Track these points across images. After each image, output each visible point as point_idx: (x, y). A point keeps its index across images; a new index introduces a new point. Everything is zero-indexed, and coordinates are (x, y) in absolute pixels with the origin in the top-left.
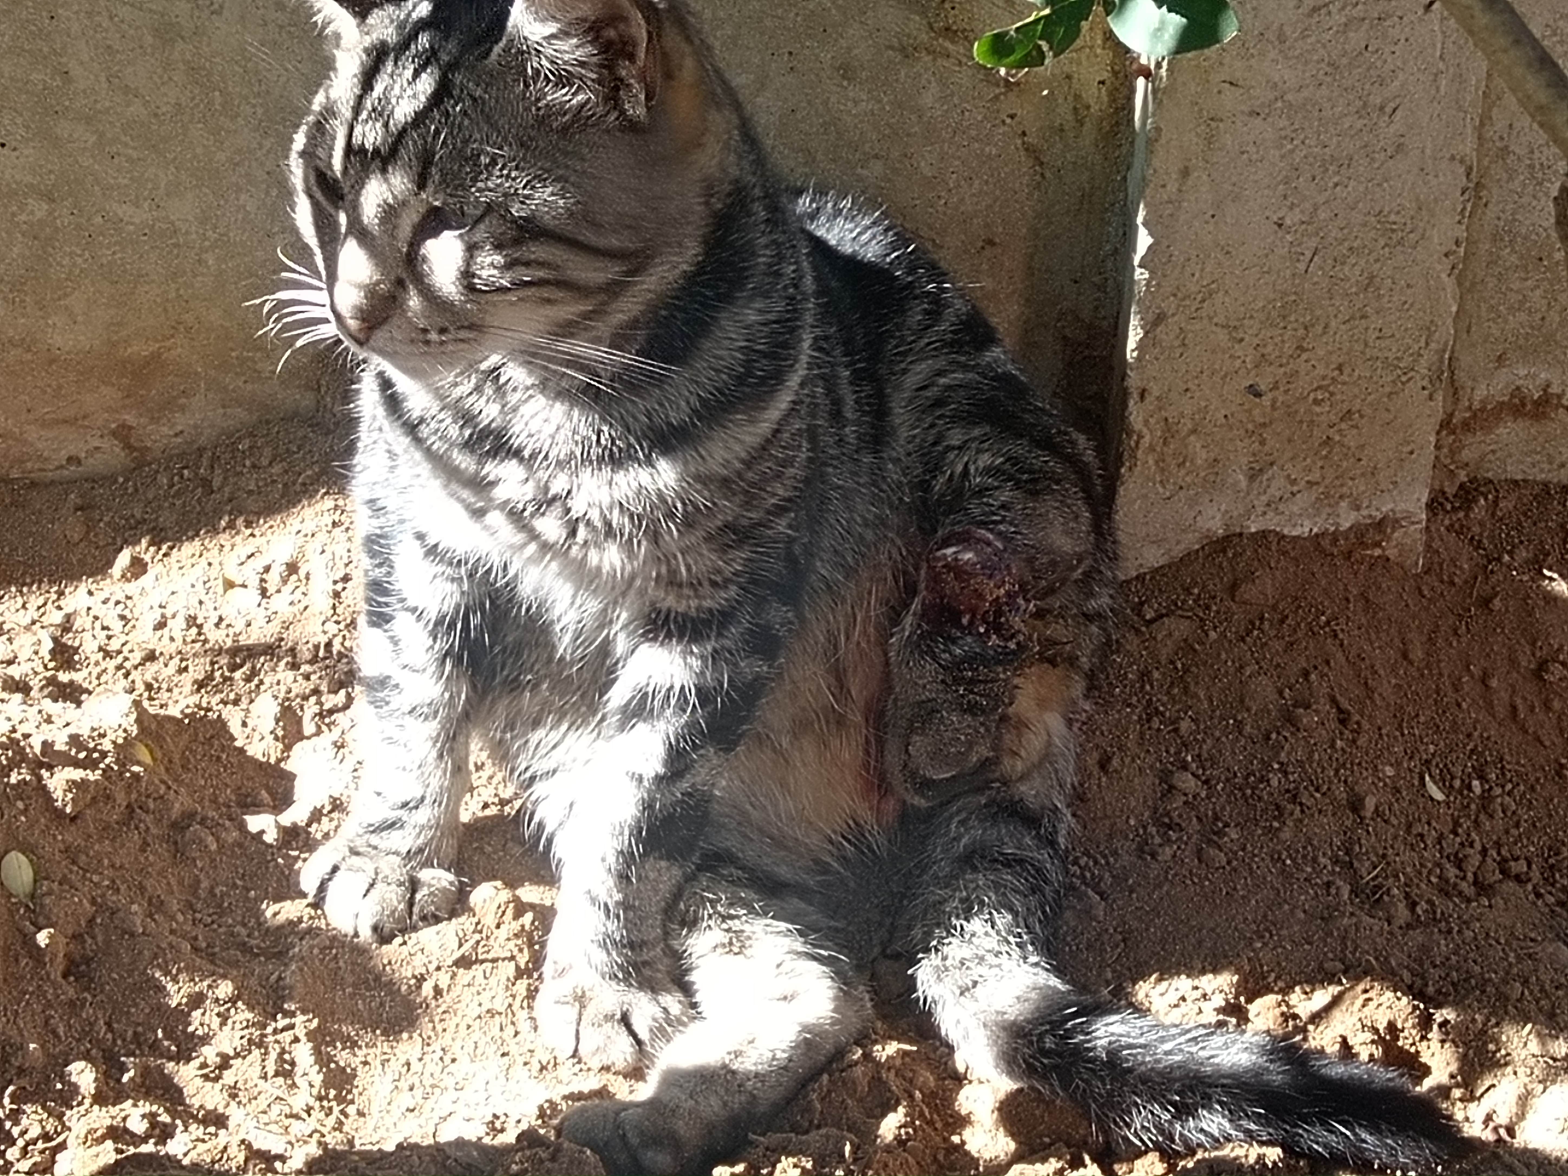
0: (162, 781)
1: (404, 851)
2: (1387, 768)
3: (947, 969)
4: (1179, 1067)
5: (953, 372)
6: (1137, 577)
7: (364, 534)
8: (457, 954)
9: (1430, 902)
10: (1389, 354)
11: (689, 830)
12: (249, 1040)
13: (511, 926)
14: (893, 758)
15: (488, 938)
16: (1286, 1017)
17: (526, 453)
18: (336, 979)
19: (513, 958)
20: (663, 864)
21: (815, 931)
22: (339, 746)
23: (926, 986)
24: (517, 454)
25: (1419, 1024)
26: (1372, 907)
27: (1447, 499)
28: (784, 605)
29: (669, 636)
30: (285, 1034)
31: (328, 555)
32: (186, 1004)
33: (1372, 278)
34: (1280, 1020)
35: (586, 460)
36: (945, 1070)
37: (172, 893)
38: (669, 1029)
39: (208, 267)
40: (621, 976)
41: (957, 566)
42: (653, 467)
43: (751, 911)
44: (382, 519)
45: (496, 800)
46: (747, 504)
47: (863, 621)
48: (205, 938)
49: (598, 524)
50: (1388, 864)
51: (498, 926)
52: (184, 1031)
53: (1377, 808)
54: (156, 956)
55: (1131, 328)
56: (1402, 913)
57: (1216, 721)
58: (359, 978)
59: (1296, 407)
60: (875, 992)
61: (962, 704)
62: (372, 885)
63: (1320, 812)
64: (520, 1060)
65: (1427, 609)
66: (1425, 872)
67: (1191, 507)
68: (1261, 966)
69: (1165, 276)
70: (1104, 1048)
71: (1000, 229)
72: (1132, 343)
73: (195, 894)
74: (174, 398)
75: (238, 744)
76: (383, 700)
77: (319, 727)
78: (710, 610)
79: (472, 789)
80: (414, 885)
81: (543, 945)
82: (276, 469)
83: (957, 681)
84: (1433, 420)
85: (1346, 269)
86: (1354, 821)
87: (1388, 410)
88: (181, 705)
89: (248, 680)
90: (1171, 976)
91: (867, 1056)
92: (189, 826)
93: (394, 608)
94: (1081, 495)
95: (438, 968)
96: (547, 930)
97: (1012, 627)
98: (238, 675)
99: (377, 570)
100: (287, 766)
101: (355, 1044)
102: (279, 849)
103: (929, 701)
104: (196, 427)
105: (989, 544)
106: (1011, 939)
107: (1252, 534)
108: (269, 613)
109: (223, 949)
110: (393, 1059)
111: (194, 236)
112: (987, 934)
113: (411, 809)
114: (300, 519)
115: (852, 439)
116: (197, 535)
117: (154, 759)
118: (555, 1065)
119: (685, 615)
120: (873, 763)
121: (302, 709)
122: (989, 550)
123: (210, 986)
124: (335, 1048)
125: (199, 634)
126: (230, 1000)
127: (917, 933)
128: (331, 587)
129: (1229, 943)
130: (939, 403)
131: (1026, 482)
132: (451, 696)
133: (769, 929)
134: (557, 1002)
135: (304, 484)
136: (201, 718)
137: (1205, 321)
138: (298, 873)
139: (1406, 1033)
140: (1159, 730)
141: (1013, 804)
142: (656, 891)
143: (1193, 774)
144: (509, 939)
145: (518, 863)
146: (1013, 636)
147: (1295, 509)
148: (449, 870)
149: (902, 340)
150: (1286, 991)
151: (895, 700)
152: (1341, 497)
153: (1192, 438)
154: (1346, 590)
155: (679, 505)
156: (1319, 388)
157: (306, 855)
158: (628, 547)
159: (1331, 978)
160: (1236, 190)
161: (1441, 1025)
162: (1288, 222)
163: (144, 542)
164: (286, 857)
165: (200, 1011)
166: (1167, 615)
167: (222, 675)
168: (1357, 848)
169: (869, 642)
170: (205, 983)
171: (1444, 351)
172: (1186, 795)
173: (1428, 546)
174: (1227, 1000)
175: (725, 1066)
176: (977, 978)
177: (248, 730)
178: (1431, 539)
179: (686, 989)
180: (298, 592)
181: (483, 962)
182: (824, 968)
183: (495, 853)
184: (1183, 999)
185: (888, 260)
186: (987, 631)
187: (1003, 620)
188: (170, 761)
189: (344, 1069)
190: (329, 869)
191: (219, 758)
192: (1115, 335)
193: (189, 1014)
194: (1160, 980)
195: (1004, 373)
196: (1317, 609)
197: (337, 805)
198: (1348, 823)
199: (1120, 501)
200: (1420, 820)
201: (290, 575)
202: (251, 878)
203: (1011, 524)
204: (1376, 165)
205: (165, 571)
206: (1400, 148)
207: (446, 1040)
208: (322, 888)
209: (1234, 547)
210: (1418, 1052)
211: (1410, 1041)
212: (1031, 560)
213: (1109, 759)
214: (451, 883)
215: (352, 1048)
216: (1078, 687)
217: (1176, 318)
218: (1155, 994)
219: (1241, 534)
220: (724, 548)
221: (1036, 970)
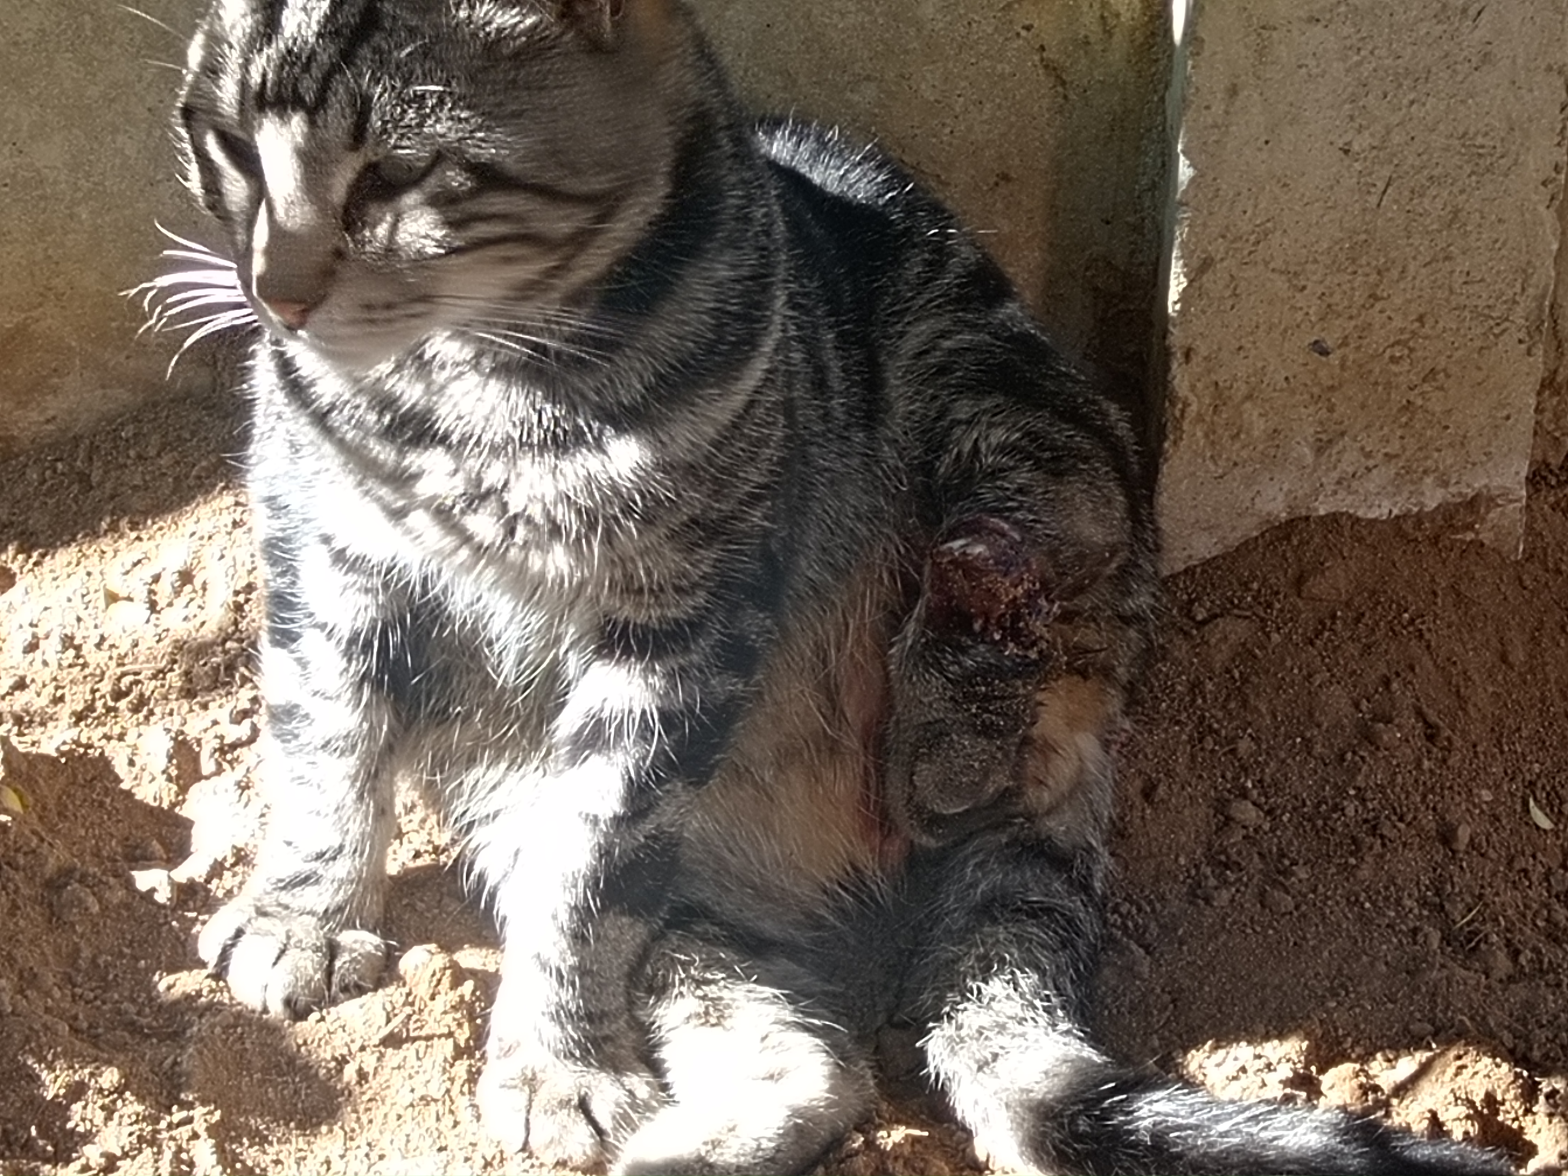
0: (34, 832)
1: (321, 910)
2: (1484, 792)
3: (962, 1040)
4: (1237, 1151)
5: (959, 333)
6: (1186, 571)
7: (263, 537)
8: (385, 1032)
9: (1536, 950)
10: (1479, 302)
11: (654, 879)
12: (140, 1137)
13: (448, 997)
14: (896, 790)
15: (421, 1011)
16: (1365, 1089)
17: (455, 438)
18: (242, 1062)
19: (450, 1035)
20: (624, 920)
21: (807, 996)
22: (244, 787)
23: (938, 1060)
24: (444, 440)
25: (1522, 1095)
26: (1467, 957)
27: (1551, 472)
28: (761, 611)
29: (627, 652)
30: (181, 1129)
31: (228, 561)
32: (65, 1096)
33: (1456, 212)
34: (1358, 1093)
35: (525, 445)
36: (963, 1158)
37: (47, 964)
38: (635, 1116)
39: (81, 223)
40: (577, 1053)
41: (968, 562)
42: (605, 452)
43: (732, 975)
44: (284, 520)
45: (430, 848)
46: (716, 495)
47: (858, 629)
48: (87, 1017)
49: (539, 519)
50: (1486, 905)
51: (433, 998)
52: (62, 1128)
53: (1472, 840)
54: (28, 1040)
55: (1172, 276)
56: (1502, 963)
57: (1281, 739)
58: (269, 1061)
59: (1369, 367)
60: (879, 1066)
61: (974, 725)
62: (283, 952)
63: (1405, 844)
64: (461, 1156)
65: (1529, 602)
66: (1529, 915)
67: (1248, 487)
68: (1336, 1030)
69: (1211, 214)
70: (1145, 1128)
71: (1017, 161)
72: (1173, 295)
73: (74, 964)
74: (44, 377)
75: (124, 786)
76: (291, 733)
77: (219, 765)
78: (676, 621)
79: (400, 835)
80: (332, 950)
81: (486, 1019)
82: (165, 460)
83: (970, 697)
84: (1532, 379)
85: (1426, 201)
86: (1446, 855)
87: (1479, 369)
88: (56, 742)
89: (136, 710)
90: (1230, 1043)
91: (870, 1144)
92: (66, 884)
93: (300, 624)
94: (1113, 474)
95: (363, 1049)
96: (490, 1000)
97: (1033, 633)
98: (123, 704)
99: (279, 580)
100: (184, 811)
101: (264, 1140)
102: (174, 910)
103: (936, 721)
104: (70, 412)
105: (1003, 535)
106: (1038, 1003)
107: (1321, 518)
108: (159, 630)
109: (106, 1032)
110: (310, 1156)
111: (63, 186)
112: (1008, 997)
113: (327, 861)
114: (194, 518)
115: (839, 413)
116: (74, 539)
117: (25, 806)
118: (502, 1160)
119: (645, 627)
120: (873, 797)
121: (199, 745)
122: (1004, 542)
123: (92, 1075)
124: (242, 1144)
125: (78, 657)
126: (116, 1090)
127: (927, 998)
128: (231, 599)
129: (1297, 1003)
130: (943, 370)
131: (1047, 460)
132: (371, 727)
133: (752, 995)
134: (503, 1086)
135: (199, 477)
136: (81, 757)
137: (1261, 267)
138: (196, 938)
139: (1508, 1105)
140: (1213, 751)
141: (1040, 842)
142: (617, 952)
143: (1254, 804)
144: (445, 1013)
145: (456, 921)
146: (1034, 644)
147: (1372, 487)
148: (373, 931)
149: (897, 297)
150: (1365, 1058)
151: (897, 722)
152: (1425, 472)
153: (1248, 405)
154: (1433, 580)
155: (637, 497)
156: (1398, 343)
157: (206, 917)
158: (576, 548)
159: (1416, 1043)
160: (1293, 110)
161: (1548, 1096)
162: (1356, 147)
163: (11, 550)
164: (182, 919)
165: (81, 1104)
166: (1222, 615)
167: (105, 704)
168: (1449, 887)
169: (864, 654)
170: (87, 1071)
171: (1544, 297)
172: (1244, 827)
173: (1530, 528)
174: (1295, 1071)
175: (700, 1159)
176: (997, 1050)
177: (136, 770)
178: (1532, 519)
179: (655, 1068)
180: (193, 605)
181: (415, 1039)
182: (818, 1041)
183: (428, 910)
184: (1243, 1070)
185: (881, 202)
186: (1003, 637)
187: (1021, 624)
188: (44, 808)
189: (252, 1170)
190: (232, 933)
191: (102, 804)
192: (1155, 285)
193: (68, 1107)
194: (1216, 1048)
195: (1019, 333)
196: (1399, 605)
197: (241, 857)
198: (1439, 858)
199: (1164, 480)
200: (1523, 854)
201: (183, 585)
202: (140, 946)
203: (1030, 511)
204: (1459, 78)
205: (36, 583)
206: (1486, 58)
207: (372, 1134)
208: (224, 956)
209: (1300, 533)
210: (1521, 1128)
211: (1513, 1115)
212: (1053, 554)
213: (1154, 787)
214: (377, 947)
215: (261, 1144)
216: (1115, 703)
217: (1225, 264)
218: (1209, 1064)
219: (1307, 518)
220: (690, 548)
221: (1067, 1040)
